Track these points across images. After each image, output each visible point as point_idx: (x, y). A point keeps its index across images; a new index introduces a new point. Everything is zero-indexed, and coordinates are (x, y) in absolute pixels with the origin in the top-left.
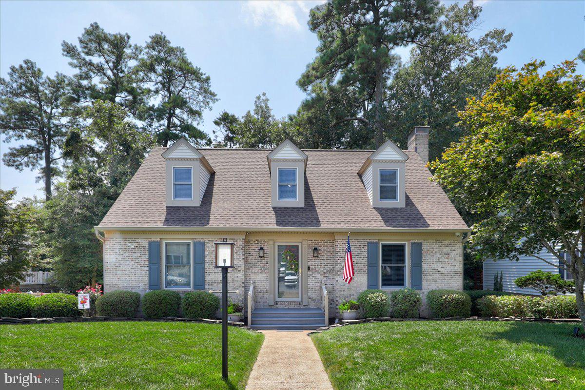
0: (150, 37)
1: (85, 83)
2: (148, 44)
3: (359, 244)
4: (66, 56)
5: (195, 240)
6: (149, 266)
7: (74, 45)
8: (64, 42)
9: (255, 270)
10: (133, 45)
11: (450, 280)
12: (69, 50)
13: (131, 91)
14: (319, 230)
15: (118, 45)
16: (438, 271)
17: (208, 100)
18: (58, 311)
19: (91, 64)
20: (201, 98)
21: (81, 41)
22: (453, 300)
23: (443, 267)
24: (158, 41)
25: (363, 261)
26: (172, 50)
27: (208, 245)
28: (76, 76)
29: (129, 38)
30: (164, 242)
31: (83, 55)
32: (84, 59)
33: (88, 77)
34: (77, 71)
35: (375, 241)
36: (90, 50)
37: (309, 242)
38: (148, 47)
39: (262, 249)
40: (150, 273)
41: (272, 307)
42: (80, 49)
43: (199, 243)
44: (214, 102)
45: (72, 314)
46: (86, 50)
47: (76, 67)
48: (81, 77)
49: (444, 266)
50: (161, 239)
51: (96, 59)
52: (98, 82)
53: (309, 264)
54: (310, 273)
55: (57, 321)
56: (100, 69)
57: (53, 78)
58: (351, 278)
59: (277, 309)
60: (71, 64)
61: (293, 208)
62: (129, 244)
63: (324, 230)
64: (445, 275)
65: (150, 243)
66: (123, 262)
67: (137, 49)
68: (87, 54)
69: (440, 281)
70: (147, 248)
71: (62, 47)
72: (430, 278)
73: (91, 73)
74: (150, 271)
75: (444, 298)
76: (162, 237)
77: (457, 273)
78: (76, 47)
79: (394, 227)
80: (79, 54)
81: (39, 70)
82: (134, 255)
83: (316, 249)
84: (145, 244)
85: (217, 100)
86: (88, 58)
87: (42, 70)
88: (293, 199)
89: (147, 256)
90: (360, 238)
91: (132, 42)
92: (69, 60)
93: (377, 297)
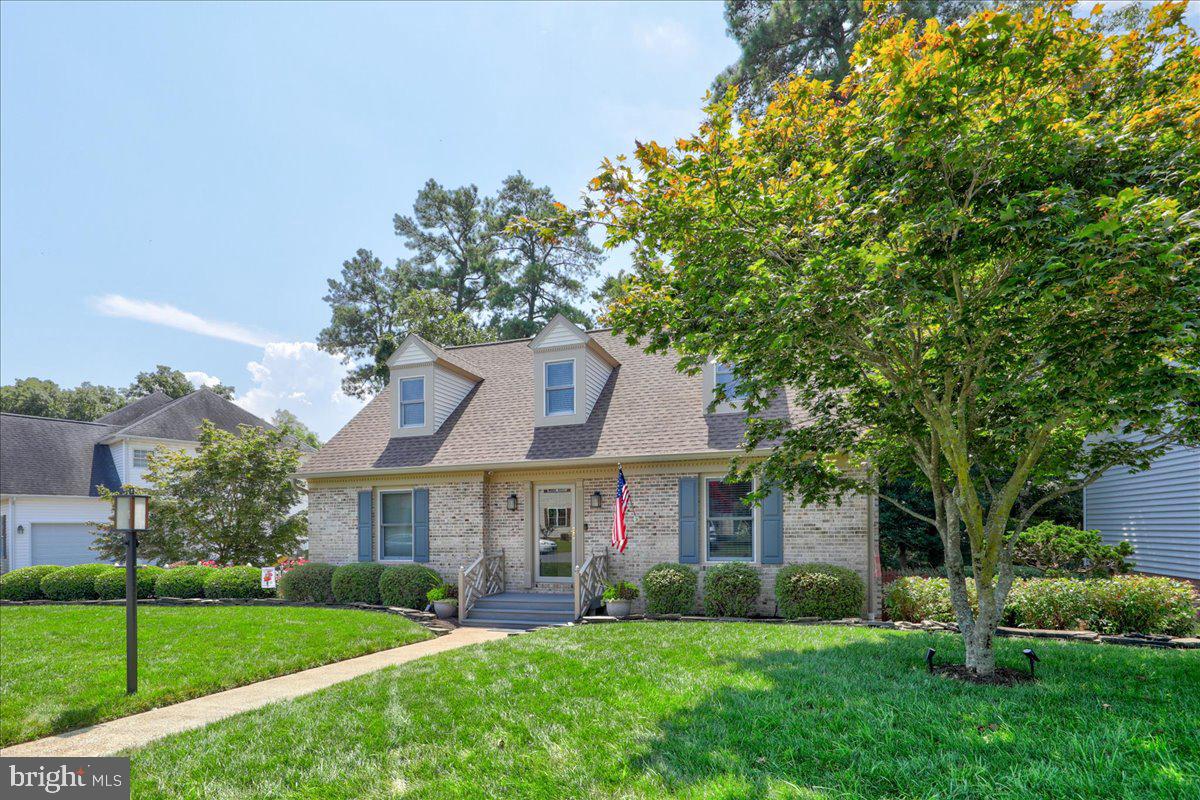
0: (503, 182)
1: (427, 267)
2: (501, 193)
3: (665, 482)
4: (400, 234)
5: (416, 487)
6: (359, 528)
7: (408, 217)
8: (396, 215)
9: (505, 531)
10: (482, 199)
11: (841, 544)
12: (403, 226)
13: (481, 269)
14: (590, 462)
15: (464, 203)
16: (817, 529)
17: (591, 261)
18: (231, 590)
19: (431, 239)
20: (581, 260)
21: (417, 210)
22: (811, 584)
23: (828, 521)
24: (516, 186)
25: (672, 513)
26: (534, 195)
27: (433, 494)
28: (415, 259)
29: (475, 190)
30: (379, 491)
31: (421, 229)
32: (423, 234)
33: (430, 259)
34: (416, 253)
35: (692, 476)
36: (429, 220)
37: (587, 483)
38: (503, 197)
39: (514, 497)
40: (359, 537)
41: (531, 592)
42: (416, 222)
43: (421, 490)
44: (600, 263)
45: (251, 594)
46: (424, 221)
47: (414, 247)
48: (422, 260)
49: (828, 518)
50: (374, 487)
51: (437, 232)
52: (443, 263)
53: (587, 519)
54: (588, 535)
55: (226, 603)
56: (443, 245)
57: (393, 267)
58: (625, 543)
59: (537, 595)
60: (407, 245)
61: (567, 427)
62: (335, 497)
63: (602, 462)
64: (831, 537)
65: (360, 494)
66: (329, 523)
67: (488, 205)
68: (426, 226)
69: (820, 548)
70: (356, 501)
71: (394, 224)
72: (800, 541)
73: (433, 252)
74: (359, 534)
75: (794, 579)
76: (376, 484)
77: (856, 531)
78: (410, 219)
79: (720, 448)
80: (415, 229)
81: (377, 261)
82: (342, 512)
83: (597, 494)
84: (354, 495)
85: (605, 259)
86: (426, 232)
87: (380, 259)
88: (569, 413)
89: (356, 514)
90: (666, 471)
91: (481, 196)
92: (405, 239)
93: (664, 577)
